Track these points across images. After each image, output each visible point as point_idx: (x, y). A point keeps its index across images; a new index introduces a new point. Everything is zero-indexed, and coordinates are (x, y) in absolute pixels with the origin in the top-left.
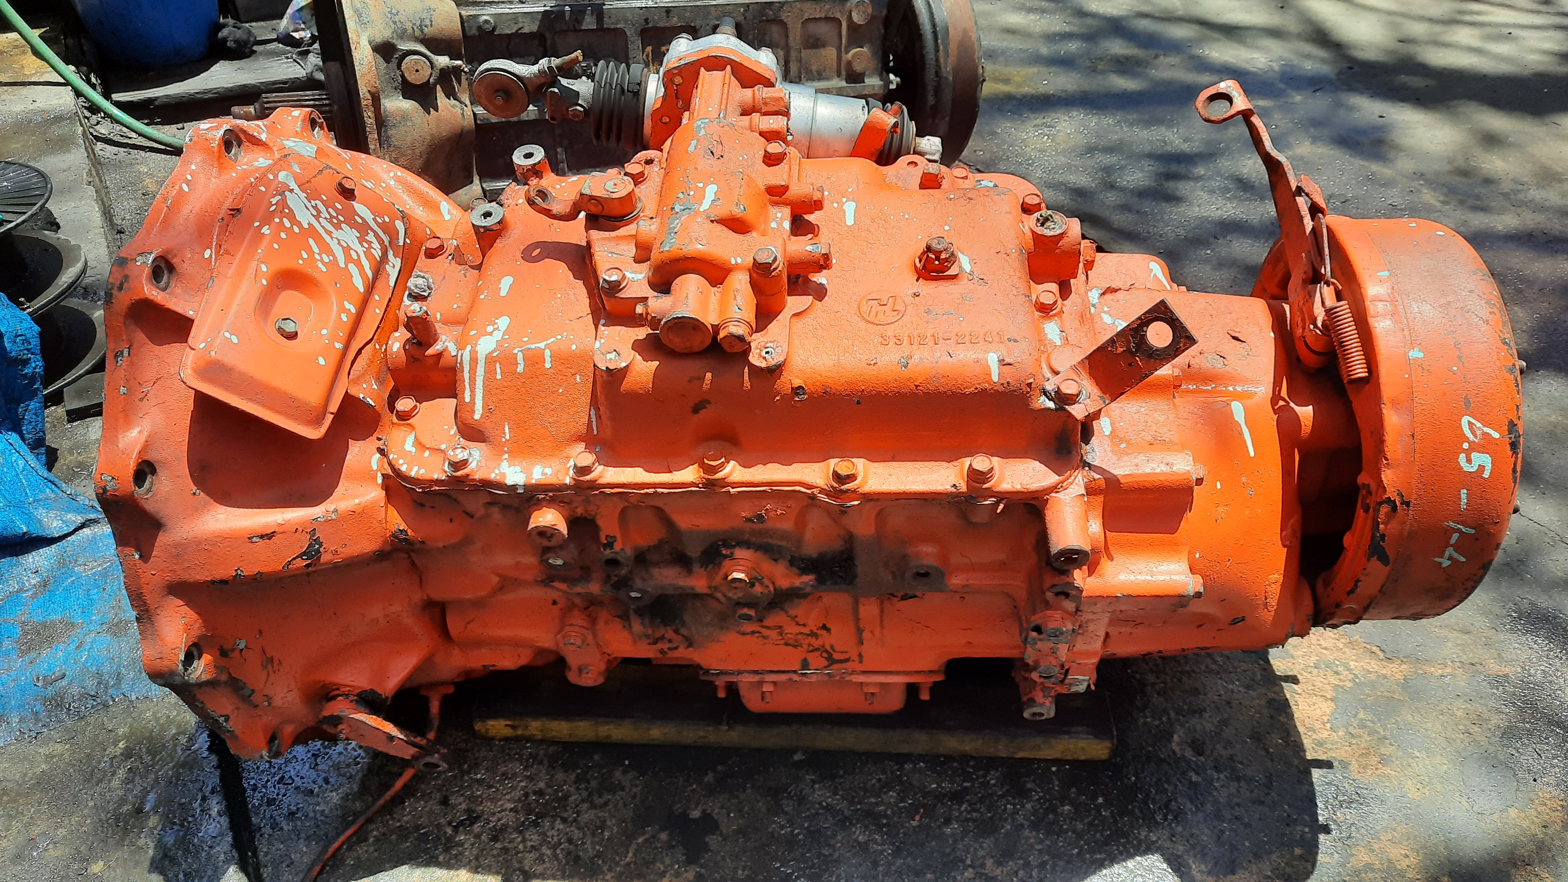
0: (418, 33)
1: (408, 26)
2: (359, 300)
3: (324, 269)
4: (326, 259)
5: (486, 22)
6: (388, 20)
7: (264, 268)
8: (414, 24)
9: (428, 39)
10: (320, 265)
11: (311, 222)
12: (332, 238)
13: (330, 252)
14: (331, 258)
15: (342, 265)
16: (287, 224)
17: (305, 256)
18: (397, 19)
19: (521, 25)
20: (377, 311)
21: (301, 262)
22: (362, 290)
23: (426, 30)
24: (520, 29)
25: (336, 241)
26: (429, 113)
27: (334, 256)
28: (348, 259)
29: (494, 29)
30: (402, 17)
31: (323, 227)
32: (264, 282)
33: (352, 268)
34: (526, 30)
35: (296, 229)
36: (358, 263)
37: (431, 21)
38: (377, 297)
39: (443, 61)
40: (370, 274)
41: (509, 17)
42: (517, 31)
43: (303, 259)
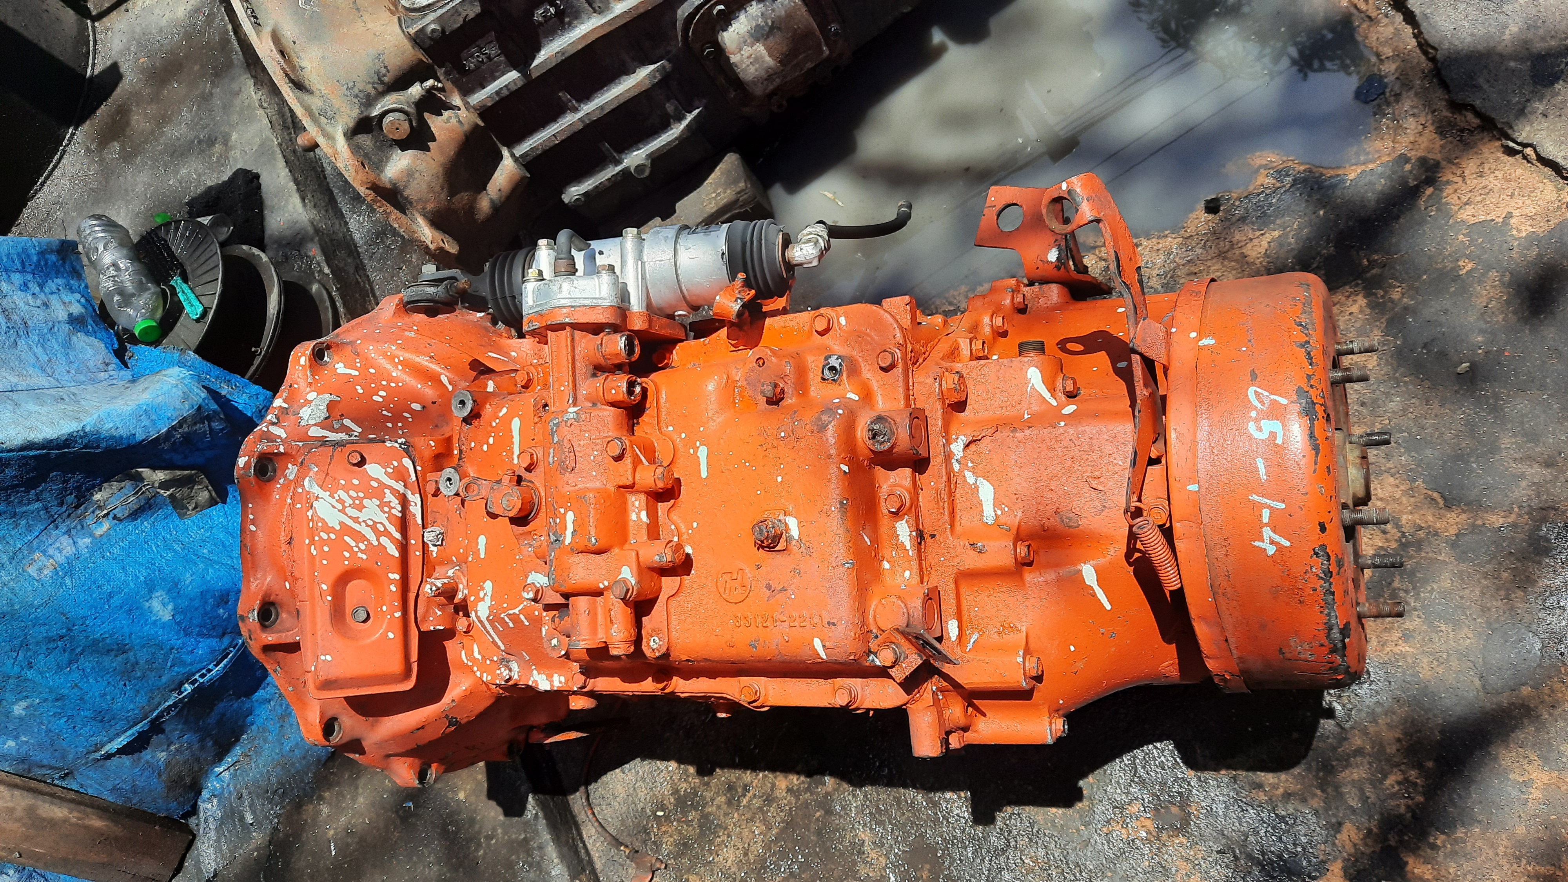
0: (380, 88)
1: (369, 89)
2: (397, 565)
3: (364, 557)
4: (363, 547)
5: (433, 31)
6: (349, 99)
7: (324, 587)
8: (373, 84)
9: (392, 84)
10: (360, 555)
11: (341, 520)
12: (359, 523)
13: (363, 538)
14: (366, 543)
15: (375, 543)
16: (324, 536)
17: (347, 554)
18: (356, 90)
19: (464, 14)
20: (418, 553)
21: (346, 563)
22: (397, 554)
23: (386, 79)
24: (466, 17)
25: (363, 524)
26: (428, 149)
27: (368, 541)
28: (378, 534)
29: (443, 31)
30: (360, 86)
31: (350, 517)
32: (329, 598)
33: (384, 541)
34: (472, 15)
35: (333, 536)
36: (387, 533)
37: (386, 67)
38: (413, 542)
39: (416, 90)
40: (398, 536)
41: (449, 14)
42: (464, 20)
43: (347, 559)
